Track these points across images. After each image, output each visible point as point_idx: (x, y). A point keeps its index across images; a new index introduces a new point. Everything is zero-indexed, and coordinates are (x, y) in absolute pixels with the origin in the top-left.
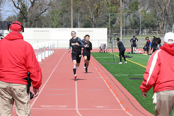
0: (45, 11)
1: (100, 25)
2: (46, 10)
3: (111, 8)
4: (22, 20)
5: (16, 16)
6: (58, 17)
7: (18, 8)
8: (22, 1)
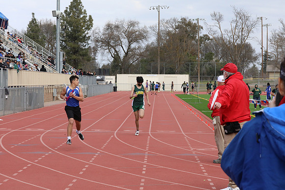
3: (191, 58)
6: (146, 65)
8: (118, 52)
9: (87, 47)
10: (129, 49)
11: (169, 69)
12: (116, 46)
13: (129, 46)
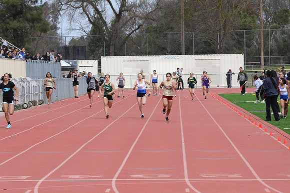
1: (227, 49)
2: (140, 26)
3: (245, 22)
6: (157, 37)
7: (94, 24)
8: (102, 13)
9: (39, 4)
10: (122, 6)
11: (203, 45)
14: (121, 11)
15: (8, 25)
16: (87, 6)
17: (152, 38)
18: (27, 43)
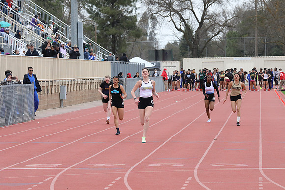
0: (218, 34)
2: (219, 32)
4: (186, 48)
5: (179, 42)
6: (236, 42)
7: (180, 30)
8: (186, 21)
9: (133, 14)
10: (204, 14)
11: (276, 48)
12: (182, 10)
13: (205, 9)
14: (203, 19)
15: (107, 32)
16: (174, 15)
17: (231, 42)
18: (123, 47)
